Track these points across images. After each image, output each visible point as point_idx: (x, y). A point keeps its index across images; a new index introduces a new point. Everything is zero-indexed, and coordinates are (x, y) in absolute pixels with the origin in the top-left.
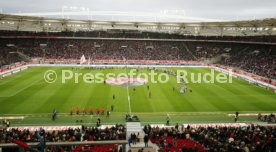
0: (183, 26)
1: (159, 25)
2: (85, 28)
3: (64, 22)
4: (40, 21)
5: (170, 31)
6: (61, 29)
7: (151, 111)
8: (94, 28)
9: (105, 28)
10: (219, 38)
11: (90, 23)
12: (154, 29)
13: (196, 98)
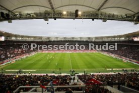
0: (89, 38)
1: (81, 38)
2: (56, 40)
3: (49, 38)
4: (41, 38)
5: (84, 40)
6: (48, 40)
7: (79, 68)
8: (59, 39)
9: (62, 40)
10: (102, 42)
11: (57, 38)
12: (79, 39)
13: (95, 64)
